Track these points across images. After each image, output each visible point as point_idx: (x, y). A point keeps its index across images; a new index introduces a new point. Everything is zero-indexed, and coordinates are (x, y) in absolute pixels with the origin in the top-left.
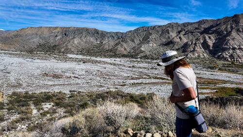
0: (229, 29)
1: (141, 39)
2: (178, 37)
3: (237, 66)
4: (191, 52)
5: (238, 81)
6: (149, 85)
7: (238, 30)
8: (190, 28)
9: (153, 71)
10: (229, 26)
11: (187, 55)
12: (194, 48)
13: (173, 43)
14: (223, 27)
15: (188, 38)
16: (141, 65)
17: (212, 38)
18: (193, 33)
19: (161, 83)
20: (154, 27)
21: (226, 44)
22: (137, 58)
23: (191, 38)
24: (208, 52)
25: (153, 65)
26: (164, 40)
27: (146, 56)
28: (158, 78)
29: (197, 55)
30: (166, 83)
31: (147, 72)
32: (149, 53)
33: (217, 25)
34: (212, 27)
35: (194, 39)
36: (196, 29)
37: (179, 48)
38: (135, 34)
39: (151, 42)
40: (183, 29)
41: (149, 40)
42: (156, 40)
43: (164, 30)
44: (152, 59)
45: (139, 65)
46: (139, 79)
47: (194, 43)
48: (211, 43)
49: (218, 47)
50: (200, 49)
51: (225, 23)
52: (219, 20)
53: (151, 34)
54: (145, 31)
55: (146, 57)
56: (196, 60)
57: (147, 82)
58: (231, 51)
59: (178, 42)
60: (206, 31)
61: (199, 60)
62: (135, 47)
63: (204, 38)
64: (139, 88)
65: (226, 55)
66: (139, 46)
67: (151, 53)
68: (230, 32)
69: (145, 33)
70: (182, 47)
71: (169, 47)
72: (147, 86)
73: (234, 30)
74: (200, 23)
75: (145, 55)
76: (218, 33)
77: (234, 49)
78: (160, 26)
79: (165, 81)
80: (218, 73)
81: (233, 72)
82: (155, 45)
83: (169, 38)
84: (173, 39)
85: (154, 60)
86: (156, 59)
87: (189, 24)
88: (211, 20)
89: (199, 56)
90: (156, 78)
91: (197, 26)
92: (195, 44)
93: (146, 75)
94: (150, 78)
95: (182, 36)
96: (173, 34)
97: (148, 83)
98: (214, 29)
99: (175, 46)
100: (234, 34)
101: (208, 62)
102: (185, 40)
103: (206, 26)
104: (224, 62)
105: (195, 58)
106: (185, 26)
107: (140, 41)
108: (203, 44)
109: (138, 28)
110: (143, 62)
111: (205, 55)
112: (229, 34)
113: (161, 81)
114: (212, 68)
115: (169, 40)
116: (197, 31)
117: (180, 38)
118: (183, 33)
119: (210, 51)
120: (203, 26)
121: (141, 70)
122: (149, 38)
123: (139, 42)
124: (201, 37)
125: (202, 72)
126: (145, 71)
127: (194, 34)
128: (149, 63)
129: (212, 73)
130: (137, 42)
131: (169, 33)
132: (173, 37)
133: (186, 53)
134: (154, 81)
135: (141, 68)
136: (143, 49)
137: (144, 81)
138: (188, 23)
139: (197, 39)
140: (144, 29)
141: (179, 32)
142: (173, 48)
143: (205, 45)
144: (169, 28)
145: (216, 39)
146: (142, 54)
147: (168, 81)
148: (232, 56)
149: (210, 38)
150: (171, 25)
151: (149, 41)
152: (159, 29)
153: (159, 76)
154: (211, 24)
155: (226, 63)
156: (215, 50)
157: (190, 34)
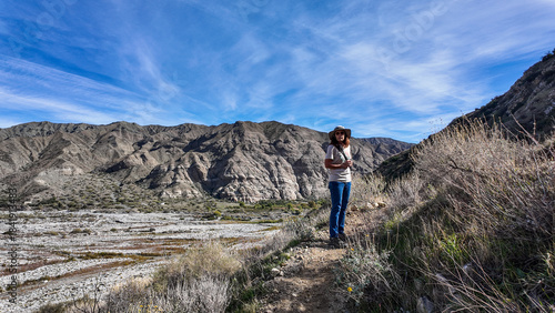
0: (231, 146)
1: (36, 155)
2: (138, 155)
3: (249, 210)
4: (168, 186)
5: (254, 235)
6: (69, 280)
7: (243, 148)
8: (162, 136)
9: (79, 238)
10: (230, 140)
11: (160, 194)
12: (174, 179)
13: (126, 167)
14: (222, 141)
15: (161, 158)
16: (39, 227)
17: (206, 159)
18: (169, 147)
19: (104, 267)
20: (76, 127)
21: (229, 171)
22: (23, 208)
23: (166, 157)
24: (200, 185)
25: (77, 224)
26: (105, 160)
27: (53, 200)
28: (94, 257)
29: (180, 192)
30: (116, 264)
31: (59, 244)
32: (61, 192)
33: (212, 136)
34: (203, 138)
35: (173, 160)
36: (175, 139)
37: (141, 180)
38: (15, 141)
39: (67, 163)
40: (148, 137)
41: (60, 157)
42: (81, 159)
43: (103, 137)
44: (73, 206)
45: (30, 226)
46: (33, 267)
47: (173, 167)
48: (204, 168)
49: (216, 176)
50: (185, 181)
51: (224, 134)
52: (214, 127)
53: (67, 143)
54: (49, 133)
55: (52, 203)
56: (179, 204)
57: (63, 271)
58: (237, 184)
59: (139, 166)
60: (194, 145)
61: (185, 204)
62: (13, 176)
63: (192, 158)
64: (34, 294)
65: (231, 190)
66: (28, 173)
67: (69, 192)
68: (233, 149)
69: (47, 140)
70: (148, 178)
71: (117, 176)
72: (62, 284)
73: (238, 148)
74: (182, 128)
75: (49, 197)
76: (216, 151)
77: (241, 179)
78: (92, 127)
79: (114, 260)
80: (222, 226)
81: (244, 220)
82: (79, 171)
83: (116, 155)
84: (127, 157)
85: (78, 209)
86: (84, 207)
87: (159, 129)
88: (201, 127)
89: (184, 195)
90: (89, 256)
91: (176, 135)
92: (176, 170)
93: (57, 253)
94: (72, 259)
95: (147, 154)
96: (125, 148)
97: (67, 275)
98: (208, 143)
99: (132, 174)
100: (238, 153)
101: (201, 206)
102: (154, 162)
103: (192, 135)
104: (229, 205)
105: (178, 200)
106: (151, 132)
107: (32, 159)
108: (189, 170)
109: (24, 125)
110: (43, 218)
111: (196, 192)
112: (231, 153)
113: (103, 261)
114: (210, 217)
115: (118, 160)
116: (177, 143)
117: (143, 156)
118: (149, 146)
119: (203, 183)
120: (187, 135)
121: (37, 241)
122: (60, 152)
123: (28, 161)
124: (186, 157)
125: (193, 227)
126: (55, 242)
127: (171, 149)
128: (63, 218)
129: (211, 227)
130: (20, 161)
131: (115, 145)
132: (126, 153)
133: (158, 191)
134: (85, 266)
135: (37, 235)
136: (41, 182)
137: (52, 271)
138: (159, 126)
139: (179, 160)
140: (46, 129)
141: (141, 144)
142: (128, 179)
143: (194, 172)
144: (114, 134)
145: (212, 162)
146: (40, 197)
147: (122, 260)
148: (239, 192)
149: (201, 158)
150: (119, 127)
151: (61, 161)
152: (89, 132)
153: (96, 251)
154: (202, 133)
155: (232, 205)
156: (212, 182)
157: (163, 150)
